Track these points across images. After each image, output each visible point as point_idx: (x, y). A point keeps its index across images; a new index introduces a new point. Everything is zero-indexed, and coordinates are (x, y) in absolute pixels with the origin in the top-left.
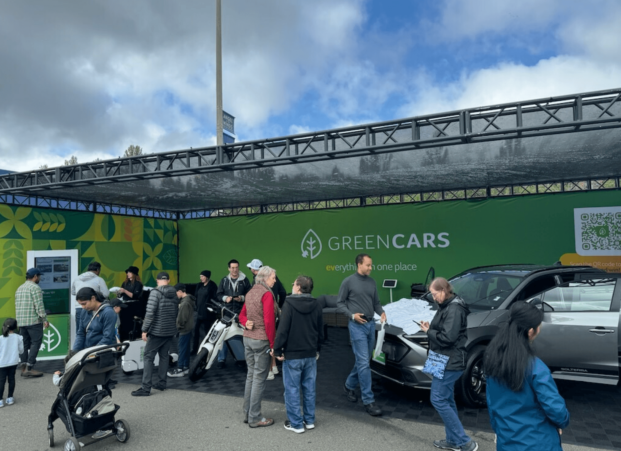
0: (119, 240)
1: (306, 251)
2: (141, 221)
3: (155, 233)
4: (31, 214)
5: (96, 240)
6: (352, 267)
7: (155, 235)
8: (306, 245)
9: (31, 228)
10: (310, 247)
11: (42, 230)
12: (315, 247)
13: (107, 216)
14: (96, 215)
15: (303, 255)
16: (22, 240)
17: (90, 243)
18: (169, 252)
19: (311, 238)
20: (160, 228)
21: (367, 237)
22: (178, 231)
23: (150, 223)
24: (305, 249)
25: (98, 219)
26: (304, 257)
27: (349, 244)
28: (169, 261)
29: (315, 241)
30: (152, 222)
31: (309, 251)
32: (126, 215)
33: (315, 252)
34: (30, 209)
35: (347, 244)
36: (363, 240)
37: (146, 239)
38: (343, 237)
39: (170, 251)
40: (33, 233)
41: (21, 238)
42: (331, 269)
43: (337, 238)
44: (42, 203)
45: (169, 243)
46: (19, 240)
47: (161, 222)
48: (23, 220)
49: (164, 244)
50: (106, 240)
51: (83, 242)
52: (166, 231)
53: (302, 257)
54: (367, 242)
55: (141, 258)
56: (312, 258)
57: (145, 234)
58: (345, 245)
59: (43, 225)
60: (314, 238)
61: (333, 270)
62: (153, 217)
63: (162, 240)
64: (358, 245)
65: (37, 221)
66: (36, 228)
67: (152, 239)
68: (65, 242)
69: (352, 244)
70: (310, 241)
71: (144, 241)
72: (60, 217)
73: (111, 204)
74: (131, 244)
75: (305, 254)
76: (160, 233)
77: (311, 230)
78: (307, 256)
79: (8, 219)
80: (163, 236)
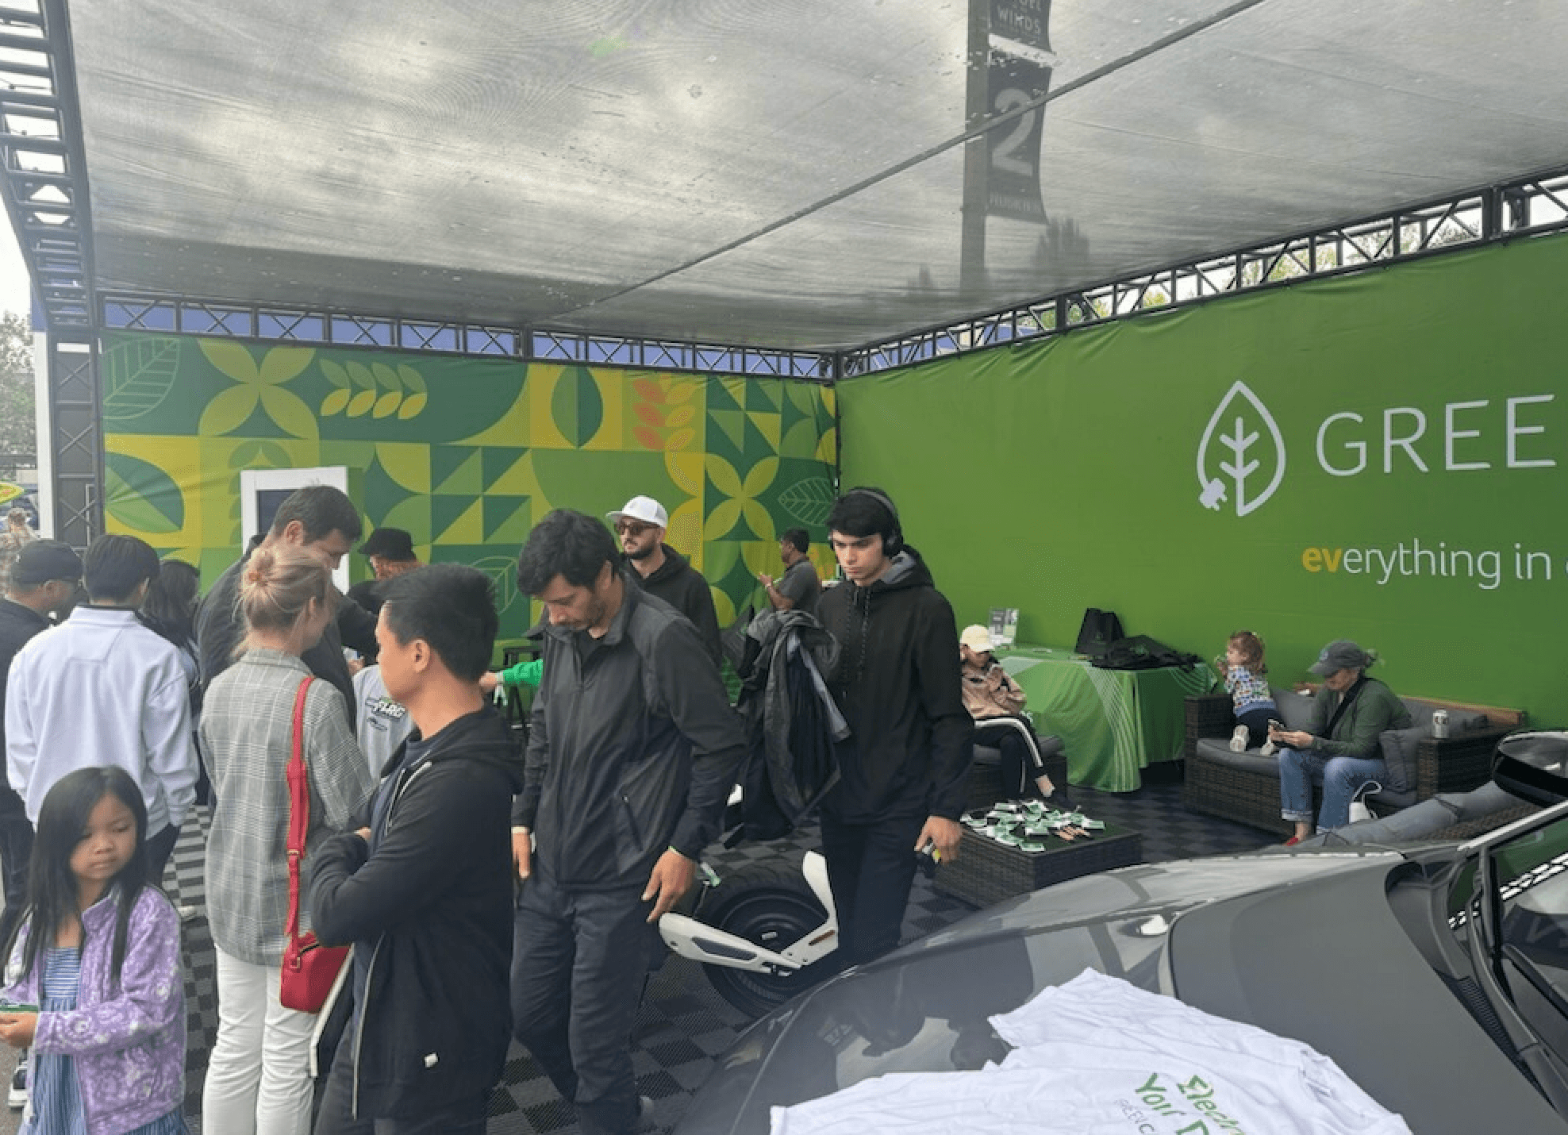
0: (617, 445)
1: (1216, 481)
2: (697, 387)
3: (749, 424)
4: (314, 366)
5: (535, 443)
6: (1425, 559)
7: (750, 428)
8: (1219, 454)
9: (315, 407)
10: (1233, 464)
11: (350, 414)
12: (1255, 464)
13: (573, 372)
14: (532, 367)
15: (1202, 499)
16: (287, 441)
17: (516, 453)
18: (803, 486)
19: (1239, 422)
20: (770, 408)
21: (1511, 403)
22: (838, 416)
23: (731, 391)
24: (1213, 472)
25: (541, 383)
26: (1208, 506)
27: (1412, 444)
28: (801, 515)
29: (1255, 436)
30: (737, 390)
31: (1231, 483)
32: (642, 368)
33: (1255, 485)
34: (312, 352)
35: (1406, 443)
36: (1492, 422)
37: (716, 441)
38: (1388, 413)
39: (805, 481)
40: (320, 420)
41: (283, 434)
42: (1323, 563)
43: (1359, 418)
44: (346, 332)
45: (803, 454)
46: (277, 441)
47: (773, 390)
48: (290, 385)
49: (781, 460)
50: (567, 445)
51: (487, 450)
52: (791, 416)
53: (1201, 505)
54: (1512, 431)
55: (698, 505)
56: (1242, 510)
57: (712, 426)
58: (1397, 451)
59: (352, 397)
60: (1254, 422)
61: (1332, 567)
62: (743, 374)
63: (777, 449)
64: (1464, 450)
65: (333, 388)
66: (331, 406)
67: (739, 442)
68: (425, 449)
69: (1430, 447)
70: (1233, 436)
71: (710, 448)
72: (409, 373)
73: (587, 335)
74: (660, 457)
75: (1212, 494)
76: (768, 424)
77: (1239, 386)
78: (1219, 501)
79: (239, 383)
80: (779, 435)
